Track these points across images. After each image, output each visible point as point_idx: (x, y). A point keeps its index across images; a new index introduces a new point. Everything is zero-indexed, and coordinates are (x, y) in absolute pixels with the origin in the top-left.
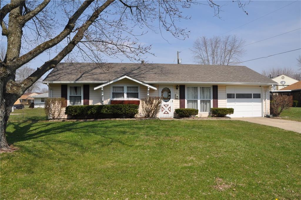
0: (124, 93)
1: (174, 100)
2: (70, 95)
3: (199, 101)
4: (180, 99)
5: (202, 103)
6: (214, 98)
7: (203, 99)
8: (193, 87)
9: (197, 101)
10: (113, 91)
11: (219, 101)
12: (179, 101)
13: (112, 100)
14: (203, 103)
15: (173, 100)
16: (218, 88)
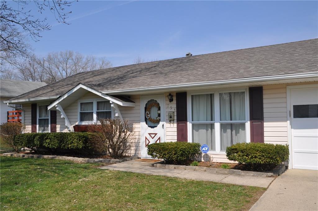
0: (93, 112)
1: (167, 125)
2: (39, 117)
3: (217, 126)
4: (177, 121)
5: (229, 131)
6: (252, 119)
7: (230, 122)
8: (207, 95)
9: (212, 126)
10: (81, 110)
11: (265, 124)
12: (175, 125)
13: (80, 124)
14: (232, 131)
15: (164, 123)
16: (264, 92)
